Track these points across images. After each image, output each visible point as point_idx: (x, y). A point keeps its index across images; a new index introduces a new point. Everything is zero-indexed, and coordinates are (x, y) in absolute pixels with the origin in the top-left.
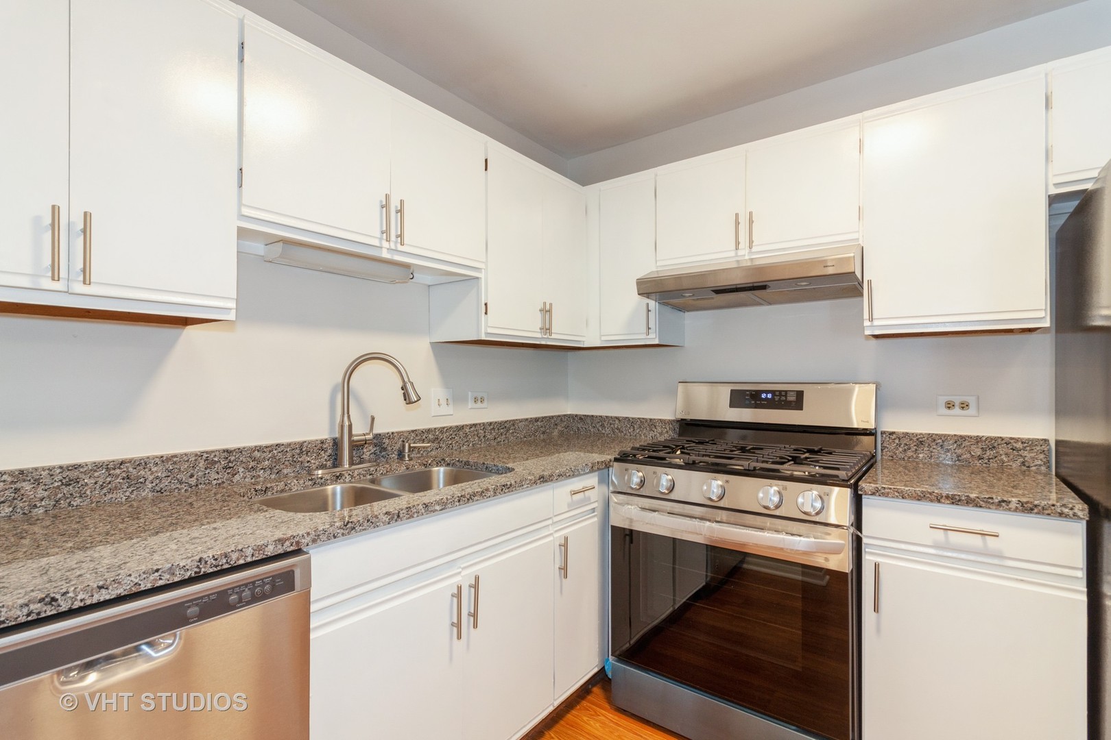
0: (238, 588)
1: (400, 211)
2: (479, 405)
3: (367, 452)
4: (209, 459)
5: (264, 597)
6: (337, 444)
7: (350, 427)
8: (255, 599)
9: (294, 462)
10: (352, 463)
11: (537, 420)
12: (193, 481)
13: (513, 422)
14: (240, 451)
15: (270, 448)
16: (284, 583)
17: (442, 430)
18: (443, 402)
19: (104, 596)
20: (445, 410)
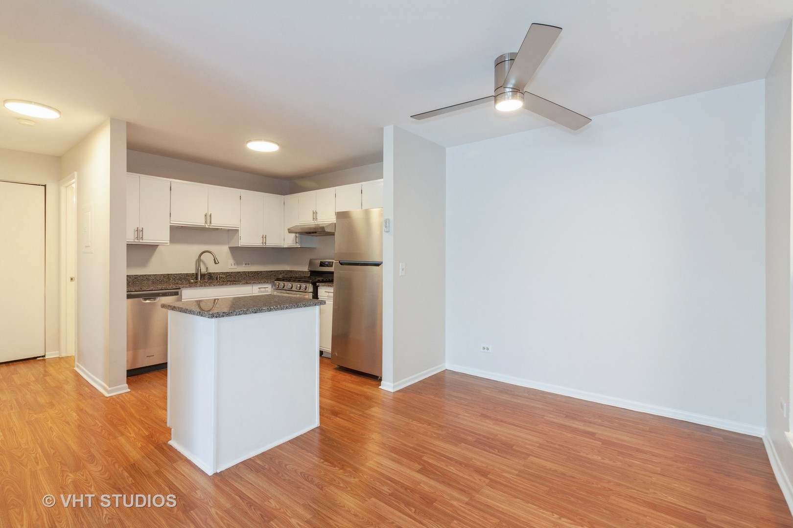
0: (169, 293)
1: (210, 216)
2: (247, 266)
3: (206, 277)
4: (164, 276)
5: (173, 295)
6: (197, 274)
7: (200, 270)
8: (171, 295)
9: (185, 279)
10: (201, 279)
11: (272, 271)
12: (160, 280)
13: (261, 272)
14: (171, 274)
15: (179, 274)
16: (176, 294)
17: (232, 273)
18: (233, 265)
19: (148, 289)
20: (233, 267)
